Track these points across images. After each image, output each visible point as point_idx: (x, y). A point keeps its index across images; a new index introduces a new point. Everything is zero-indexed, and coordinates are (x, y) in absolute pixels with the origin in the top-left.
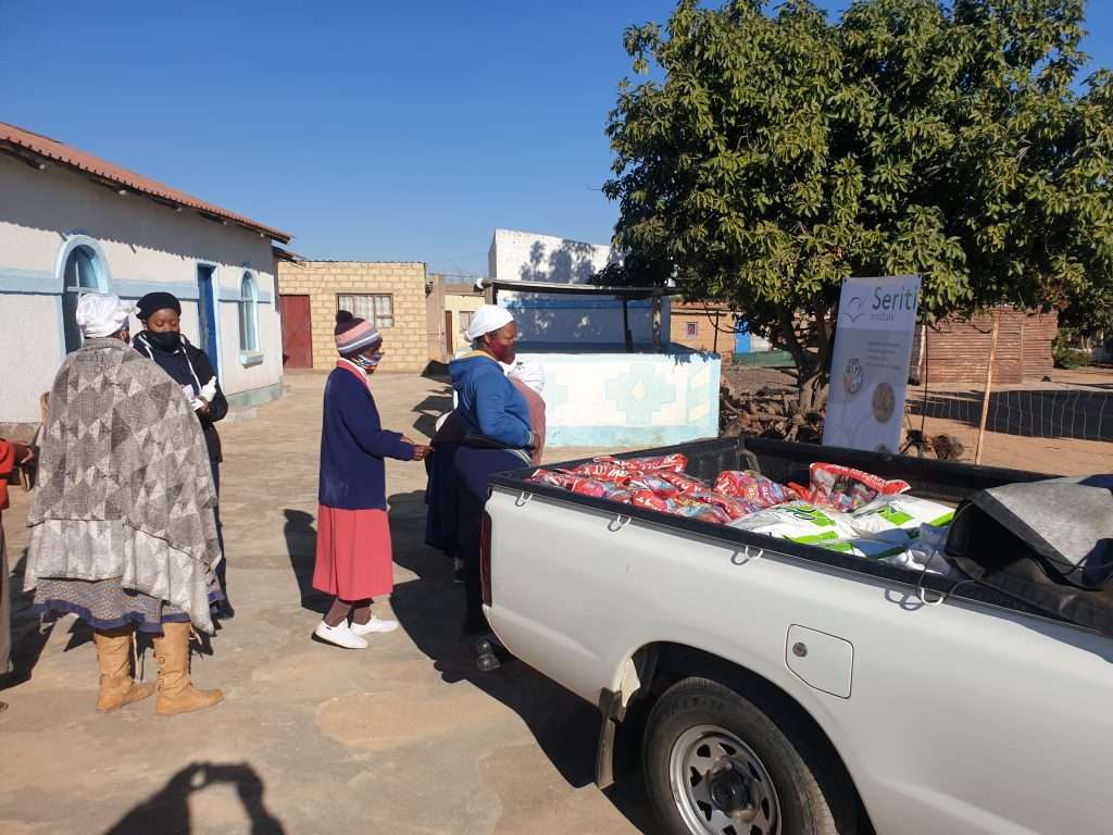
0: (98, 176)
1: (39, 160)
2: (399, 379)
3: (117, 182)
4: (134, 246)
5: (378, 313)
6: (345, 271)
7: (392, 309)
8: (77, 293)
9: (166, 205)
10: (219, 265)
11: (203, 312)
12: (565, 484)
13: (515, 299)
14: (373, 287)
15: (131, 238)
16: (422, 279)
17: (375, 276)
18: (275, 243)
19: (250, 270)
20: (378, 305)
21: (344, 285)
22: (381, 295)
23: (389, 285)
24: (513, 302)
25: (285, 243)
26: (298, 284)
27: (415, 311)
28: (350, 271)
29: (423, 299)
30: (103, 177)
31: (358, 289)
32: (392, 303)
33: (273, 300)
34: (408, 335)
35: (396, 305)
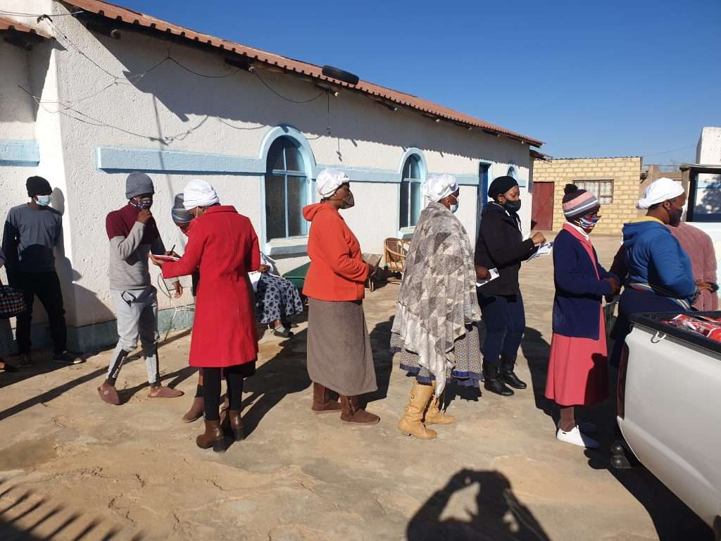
0: (425, 112)
1: (394, 105)
2: (611, 240)
3: (435, 114)
4: (443, 153)
5: (602, 194)
6: (581, 165)
7: (612, 190)
8: (408, 182)
9: (463, 126)
10: (493, 163)
11: (481, 193)
12: (702, 330)
13: (715, 181)
14: (599, 176)
15: (441, 148)
16: (638, 169)
17: (601, 168)
18: (532, 148)
19: (514, 166)
20: (602, 188)
21: (579, 175)
22: (605, 181)
23: (611, 174)
24: (713, 184)
25: (538, 147)
26: (547, 175)
27: (629, 192)
28: (585, 165)
29: (638, 183)
30: (428, 112)
31: (589, 177)
32: (613, 186)
33: (527, 185)
34: (622, 209)
35: (615, 188)
